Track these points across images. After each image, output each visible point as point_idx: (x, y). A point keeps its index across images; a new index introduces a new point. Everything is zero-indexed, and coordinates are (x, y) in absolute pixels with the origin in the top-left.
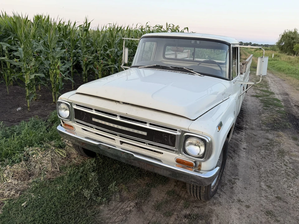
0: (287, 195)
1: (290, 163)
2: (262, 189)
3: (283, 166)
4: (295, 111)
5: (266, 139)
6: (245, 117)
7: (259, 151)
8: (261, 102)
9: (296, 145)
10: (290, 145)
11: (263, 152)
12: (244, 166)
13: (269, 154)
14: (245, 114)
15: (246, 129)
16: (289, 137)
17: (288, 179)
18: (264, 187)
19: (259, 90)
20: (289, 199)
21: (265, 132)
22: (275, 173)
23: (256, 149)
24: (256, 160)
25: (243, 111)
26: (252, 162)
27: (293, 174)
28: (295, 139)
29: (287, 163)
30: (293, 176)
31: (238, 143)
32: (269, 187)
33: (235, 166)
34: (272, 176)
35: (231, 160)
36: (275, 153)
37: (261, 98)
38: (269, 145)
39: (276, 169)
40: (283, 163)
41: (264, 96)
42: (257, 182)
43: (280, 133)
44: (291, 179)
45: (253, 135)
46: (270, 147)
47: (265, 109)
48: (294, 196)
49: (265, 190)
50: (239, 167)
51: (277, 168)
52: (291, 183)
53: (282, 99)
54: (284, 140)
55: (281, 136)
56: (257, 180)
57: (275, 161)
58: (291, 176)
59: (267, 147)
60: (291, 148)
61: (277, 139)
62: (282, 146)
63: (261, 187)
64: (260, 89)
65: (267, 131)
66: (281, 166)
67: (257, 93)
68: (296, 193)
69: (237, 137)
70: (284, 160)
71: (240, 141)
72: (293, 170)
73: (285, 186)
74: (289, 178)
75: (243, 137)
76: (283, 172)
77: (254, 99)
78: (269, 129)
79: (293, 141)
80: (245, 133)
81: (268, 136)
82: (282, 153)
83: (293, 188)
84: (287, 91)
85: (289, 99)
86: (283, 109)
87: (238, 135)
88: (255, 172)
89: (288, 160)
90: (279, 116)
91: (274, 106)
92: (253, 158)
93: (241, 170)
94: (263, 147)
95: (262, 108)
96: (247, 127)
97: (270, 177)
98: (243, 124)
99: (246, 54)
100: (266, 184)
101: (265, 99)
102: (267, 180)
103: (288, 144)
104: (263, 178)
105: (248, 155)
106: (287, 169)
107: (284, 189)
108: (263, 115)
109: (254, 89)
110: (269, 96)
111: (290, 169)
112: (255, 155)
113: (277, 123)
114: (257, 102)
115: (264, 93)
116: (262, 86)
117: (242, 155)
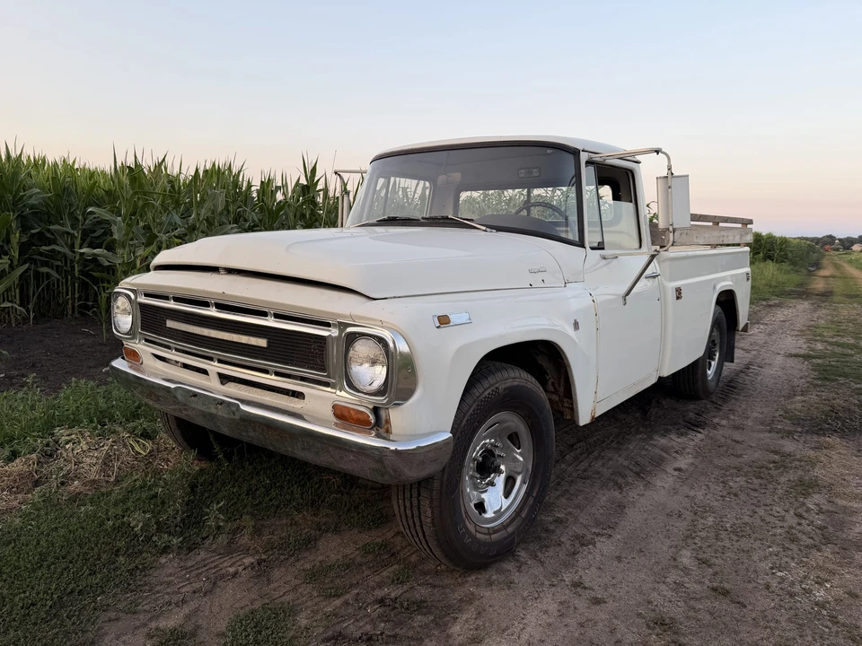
0: (755, 587)
1: (820, 512)
2: (676, 566)
3: (788, 517)
5: (773, 452)
6: (733, 401)
7: (728, 478)
8: (812, 370)
11: (738, 482)
12: (650, 507)
13: (757, 487)
14: (739, 394)
15: (715, 428)
16: (859, 451)
17: (787, 549)
18: (687, 561)
19: (827, 342)
20: (755, 597)
21: (780, 435)
22: (750, 532)
23: (717, 472)
24: (700, 498)
26: (686, 501)
27: (812, 538)
29: (808, 510)
30: (810, 542)
31: (664, 455)
32: (704, 562)
33: (620, 507)
34: (735, 538)
35: (616, 494)
36: (779, 486)
37: (819, 361)
38: (772, 465)
39: (758, 523)
40: (792, 512)
41: (834, 354)
42: (671, 547)
43: (827, 439)
44: (796, 550)
45: (729, 441)
46: (770, 472)
47: (816, 386)
48: (780, 592)
49: (686, 571)
50: (629, 510)
51: (763, 520)
52: (793, 558)
54: (836, 457)
55: (830, 447)
56: (674, 543)
57: (765, 505)
58: (802, 543)
59: (764, 470)
60: (849, 478)
61: (811, 453)
62: (817, 470)
63: (675, 560)
64: (831, 340)
65: (789, 434)
66: (783, 517)
67: (813, 350)
68: (792, 584)
69: (672, 444)
70: (804, 504)
71: (677, 452)
72: (821, 528)
73: (766, 565)
75: (692, 443)
76: (779, 531)
77: (791, 362)
78: (799, 429)
80: (707, 436)
81: (783, 446)
82: (806, 487)
83: (789, 571)
87: (679, 440)
88: (678, 524)
89: (818, 505)
90: (857, 402)
91: (854, 380)
92: (692, 493)
93: (634, 517)
94: (746, 469)
95: (808, 382)
96: (724, 422)
97: (722, 540)
98: (714, 417)
99: (837, 266)
100: (698, 554)
101: (833, 363)
102: (709, 546)
103: (844, 466)
104: (696, 541)
105: (681, 486)
106: (800, 524)
107: (755, 571)
108: (799, 398)
109: (809, 341)
110: (852, 356)
111: (808, 525)
112: (707, 485)
113: (838, 418)
114: (799, 369)
115: (838, 350)
116: (842, 334)
117: (659, 484)
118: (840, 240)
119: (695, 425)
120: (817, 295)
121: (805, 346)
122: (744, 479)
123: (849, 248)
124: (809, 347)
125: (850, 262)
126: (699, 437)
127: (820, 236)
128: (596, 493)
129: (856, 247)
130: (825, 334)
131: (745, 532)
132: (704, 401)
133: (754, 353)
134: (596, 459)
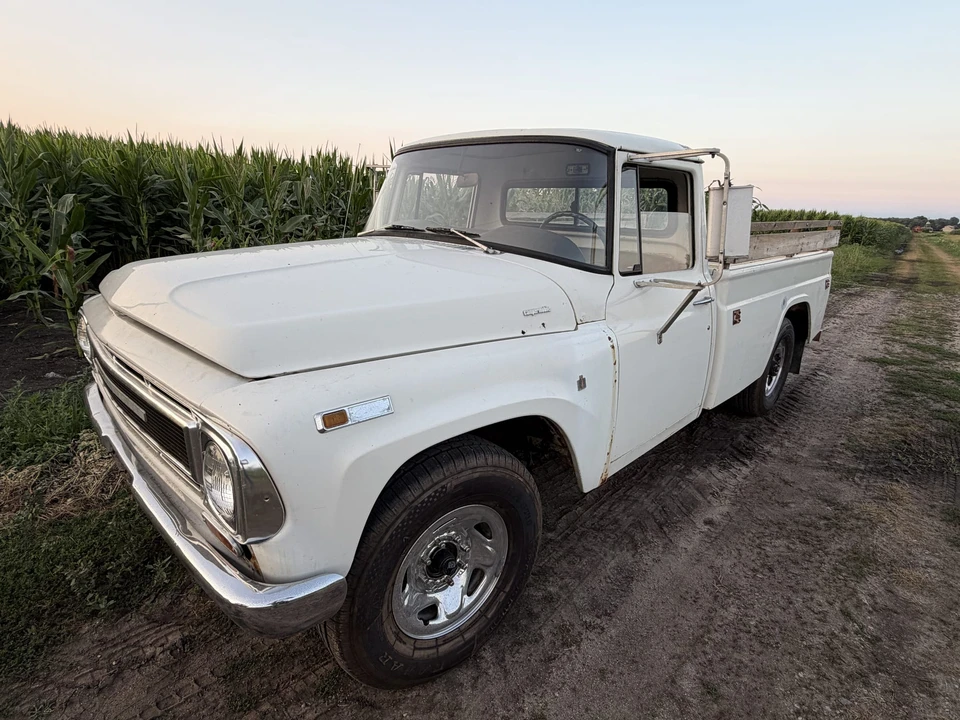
1: (875, 609)
2: (671, 695)
5: (826, 501)
6: (791, 419)
7: (766, 539)
8: (886, 380)
9: (948, 540)
11: (777, 547)
12: (663, 583)
13: (799, 557)
14: (800, 410)
15: (764, 459)
16: (932, 506)
17: (822, 676)
18: (687, 685)
19: (906, 343)
21: (838, 475)
22: (778, 639)
23: (754, 530)
24: (727, 570)
27: (858, 658)
28: (955, 518)
29: (859, 605)
31: (701, 499)
32: (710, 690)
33: (626, 578)
34: (757, 646)
35: (629, 555)
36: (827, 559)
37: (895, 368)
38: (822, 522)
39: (793, 622)
40: (837, 605)
41: (913, 361)
42: (673, 657)
43: (897, 487)
44: (834, 680)
45: (777, 482)
46: (819, 533)
47: (888, 403)
50: (636, 586)
51: (799, 617)
52: (829, 697)
54: (902, 516)
55: (897, 500)
56: (678, 651)
57: (806, 591)
58: (844, 667)
59: (811, 530)
60: (918, 551)
61: (873, 508)
62: (877, 535)
63: (673, 682)
64: (911, 341)
65: (849, 474)
66: (825, 613)
67: (889, 353)
69: (710, 481)
70: (854, 593)
71: (713, 494)
72: (875, 640)
75: (734, 481)
76: (817, 640)
77: (866, 368)
78: (862, 467)
79: (943, 526)
80: (753, 471)
81: (839, 492)
82: (861, 562)
87: (719, 476)
89: (873, 596)
90: (934, 430)
91: (934, 397)
92: (718, 562)
93: (639, 597)
94: (791, 527)
95: (879, 397)
96: (776, 451)
97: (740, 650)
98: (767, 442)
99: (925, 249)
100: (705, 674)
101: (911, 372)
102: (722, 660)
103: (912, 532)
104: (707, 649)
105: (707, 549)
106: (845, 630)
108: (866, 419)
109: (886, 341)
110: (933, 362)
111: (856, 633)
112: (739, 550)
113: (910, 452)
114: (872, 380)
115: (918, 354)
116: (924, 333)
117: (682, 544)
118: (930, 221)
119: (743, 453)
120: (901, 281)
121: (881, 347)
122: (785, 542)
123: (939, 229)
124: (885, 349)
125: (939, 244)
126: (743, 472)
127: (911, 218)
128: (605, 555)
129: (947, 229)
130: (905, 333)
131: (773, 637)
132: (760, 419)
133: (825, 354)
134: (620, 499)
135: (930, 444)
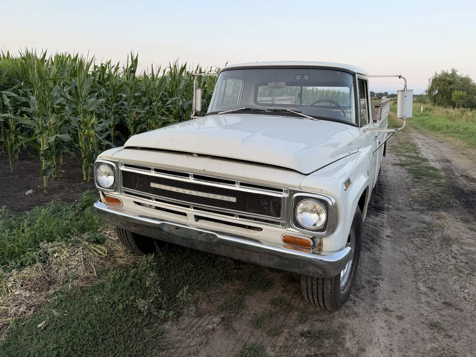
0: (460, 300)
1: (461, 254)
2: (421, 293)
3: (450, 259)
4: (463, 183)
5: (421, 222)
6: (386, 193)
7: (412, 239)
8: (409, 172)
9: (468, 229)
10: (459, 229)
11: (417, 241)
12: (389, 260)
13: (427, 243)
14: (385, 189)
15: (388, 210)
16: (456, 218)
17: (460, 277)
18: (423, 288)
19: (405, 156)
20: (463, 305)
21: (419, 212)
22: (440, 269)
23: (406, 237)
24: (407, 252)
25: (381, 185)
26: (402, 254)
27: (466, 269)
28: (466, 221)
29: (456, 254)
30: (467, 272)
31: (378, 229)
32: (431, 289)
33: (376, 261)
34: (435, 273)
35: (369, 253)
36: (436, 242)
37: (408, 167)
38: (426, 230)
39: (440, 264)
40: (450, 255)
41: (412, 163)
42: (412, 282)
43: (441, 213)
44: (464, 277)
45: (400, 218)
46: (427, 234)
47: (416, 182)
48: (471, 301)
49: (425, 294)
50: (381, 263)
51: (441, 262)
52: (466, 282)
53: (440, 167)
54: (450, 223)
55: (444, 218)
56: (412, 280)
57: (437, 253)
59: (423, 233)
60: (461, 234)
61: (438, 221)
62: (446, 231)
63: (418, 289)
64: (405, 154)
65: (422, 211)
66: (447, 259)
67: (401, 161)
68: (474, 295)
69: (376, 221)
70: (452, 251)
71: (381, 226)
72: (467, 263)
73: (457, 287)
74: (462, 275)
75: (384, 220)
76: (451, 267)
77: (397, 168)
78: (424, 208)
79: (464, 224)
80: (388, 215)
81: (423, 218)
82: (447, 241)
83: (468, 289)
84: (448, 156)
85: (452, 168)
86: (444, 181)
87: (377, 219)
88: (407, 268)
89: (458, 250)
90: (439, 190)
91: (430, 178)
92: (402, 250)
93: (385, 266)
94: (417, 233)
95: (411, 180)
96: (390, 206)
97: (431, 275)
98: (384, 203)
100: (426, 284)
101: (415, 168)
102: (428, 279)
103: (456, 228)
104: (421, 277)
105: (395, 246)
106: (457, 262)
107: (455, 291)
108: (413, 190)
109: (397, 155)
110: (420, 163)
111: (461, 262)
112: (406, 244)
113: (437, 200)
114: (402, 172)
115: (413, 160)
116: (408, 150)
117: (385, 246)
118: (377, 94)
119: (379, 209)
121: (397, 159)
122: (419, 239)
123: (380, 98)
124: (399, 159)
126: (385, 216)
129: (384, 98)
130: (401, 151)
135: (441, 196)
